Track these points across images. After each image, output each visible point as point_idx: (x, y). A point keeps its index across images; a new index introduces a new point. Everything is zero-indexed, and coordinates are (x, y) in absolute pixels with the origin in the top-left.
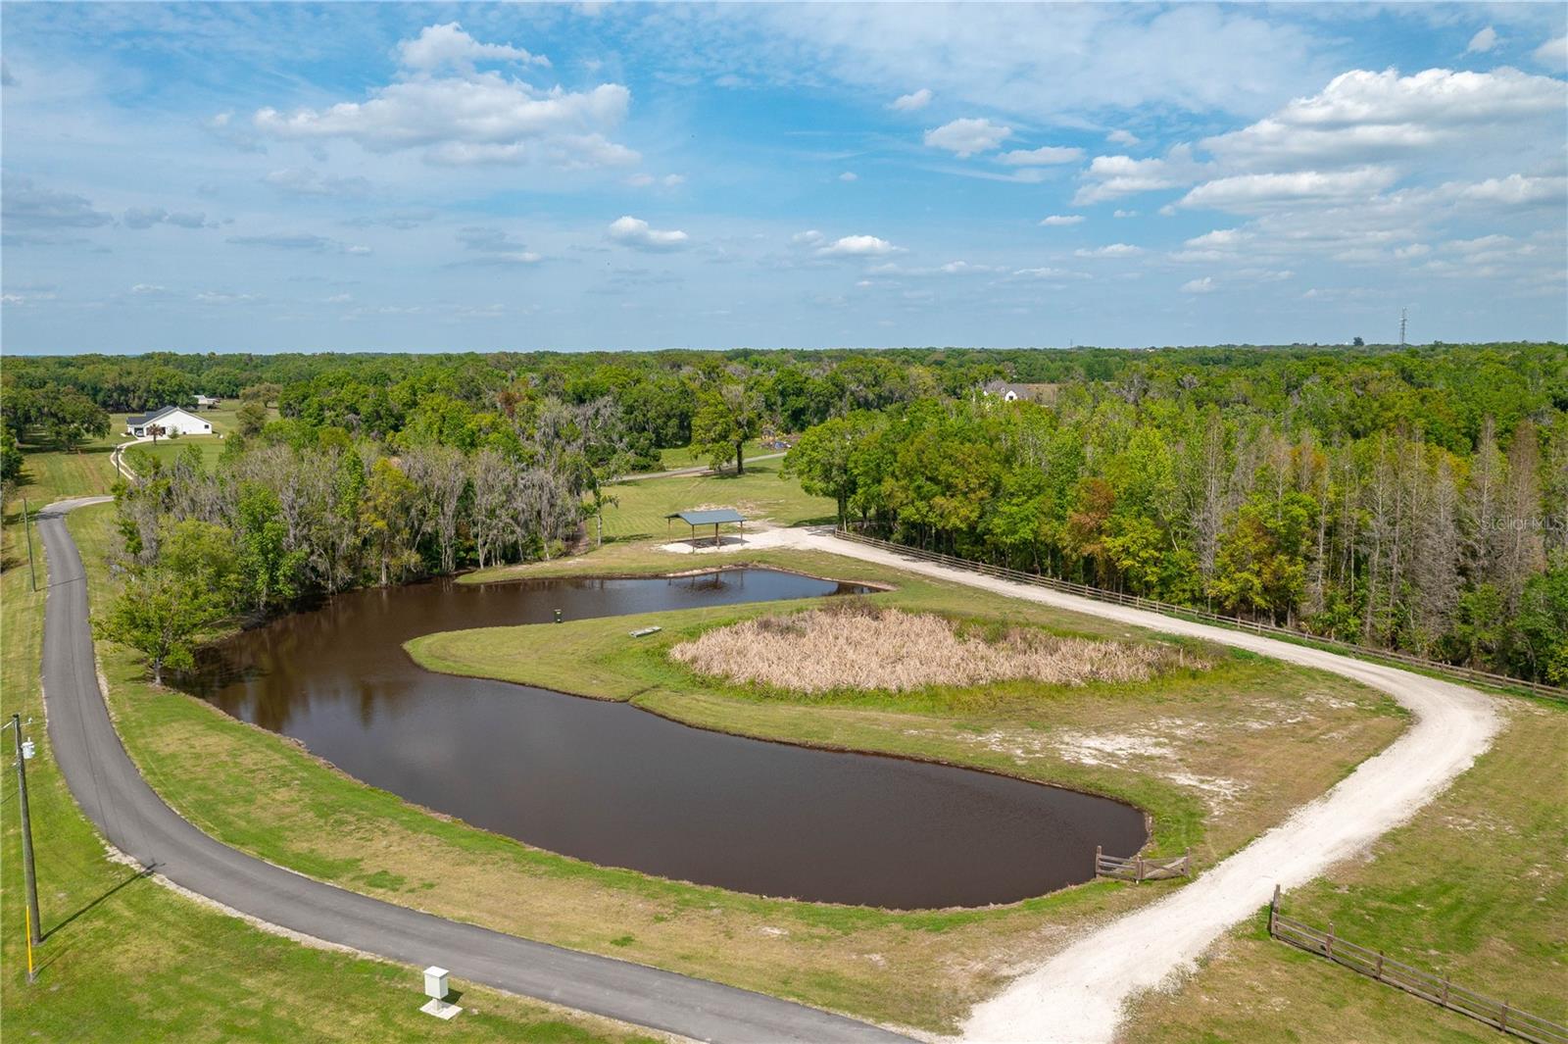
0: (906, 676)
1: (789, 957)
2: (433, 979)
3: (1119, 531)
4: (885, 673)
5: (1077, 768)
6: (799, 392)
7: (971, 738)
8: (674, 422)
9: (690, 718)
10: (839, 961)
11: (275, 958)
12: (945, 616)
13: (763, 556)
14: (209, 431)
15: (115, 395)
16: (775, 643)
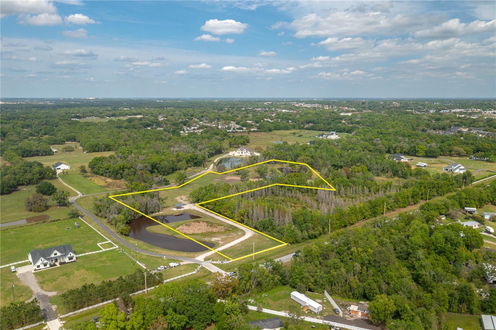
0: (200, 232)
1: (186, 255)
2: (165, 257)
3: (227, 212)
4: (198, 232)
5: (212, 241)
6: (196, 159)
7: (204, 239)
8: (171, 169)
9: (178, 237)
10: (189, 255)
11: (153, 257)
12: (207, 222)
13: (187, 210)
14: (69, 168)
15: (35, 152)
16: (187, 227)
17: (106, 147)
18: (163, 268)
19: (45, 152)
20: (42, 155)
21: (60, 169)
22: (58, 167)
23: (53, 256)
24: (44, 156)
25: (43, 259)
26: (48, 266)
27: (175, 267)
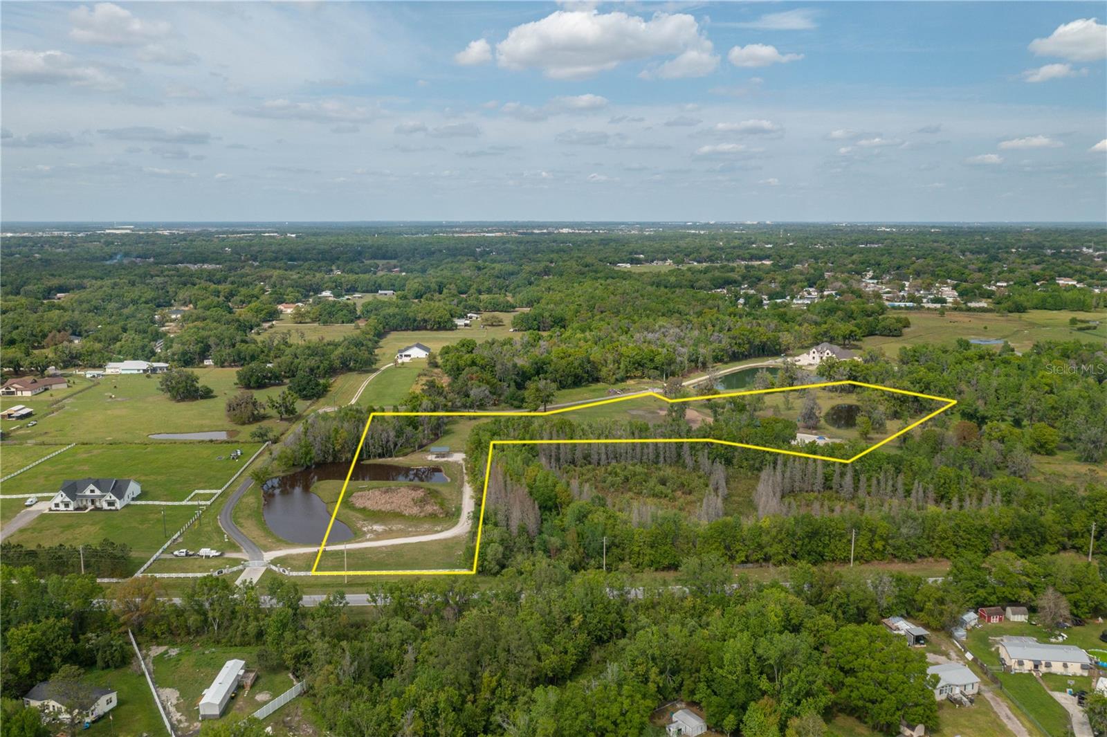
6: (652, 360)
17: (554, 322)
18: (184, 554)
19: (439, 323)
20: (432, 329)
21: (409, 356)
22: (407, 353)
23: (88, 493)
24: (435, 330)
25: (64, 495)
26: (71, 508)
27: (208, 557)
